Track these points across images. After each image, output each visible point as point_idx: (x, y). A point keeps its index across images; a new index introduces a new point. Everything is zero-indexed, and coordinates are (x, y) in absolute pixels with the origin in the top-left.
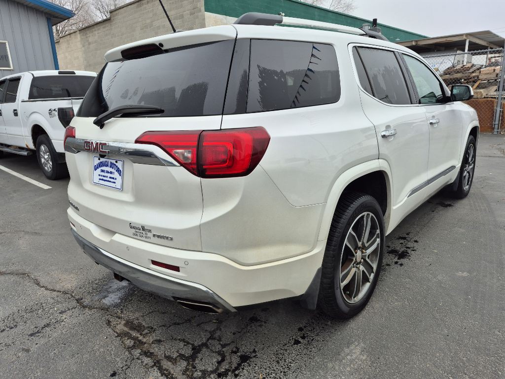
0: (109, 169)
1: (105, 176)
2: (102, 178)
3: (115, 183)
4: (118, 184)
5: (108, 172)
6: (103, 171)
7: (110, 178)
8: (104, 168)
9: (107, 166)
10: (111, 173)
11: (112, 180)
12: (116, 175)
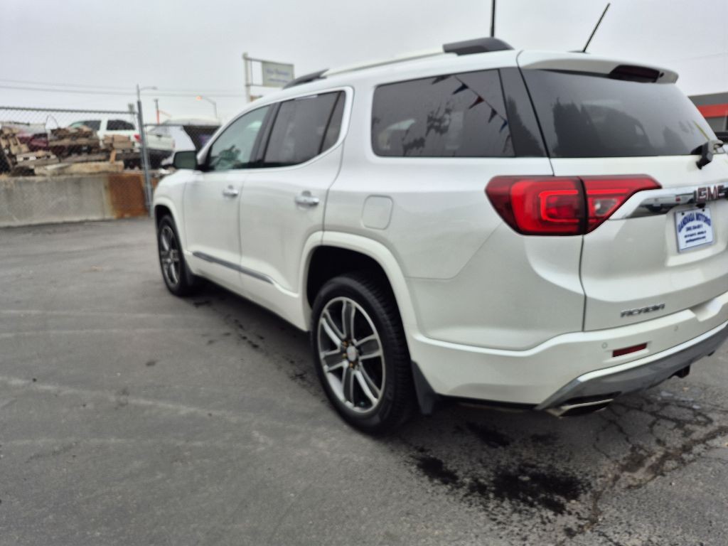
0: (695, 223)
1: (691, 235)
2: (688, 238)
3: (704, 237)
4: (709, 237)
5: (695, 228)
6: (689, 229)
7: (699, 233)
8: (690, 224)
9: (692, 220)
10: (699, 227)
11: (701, 236)
12: (705, 227)
